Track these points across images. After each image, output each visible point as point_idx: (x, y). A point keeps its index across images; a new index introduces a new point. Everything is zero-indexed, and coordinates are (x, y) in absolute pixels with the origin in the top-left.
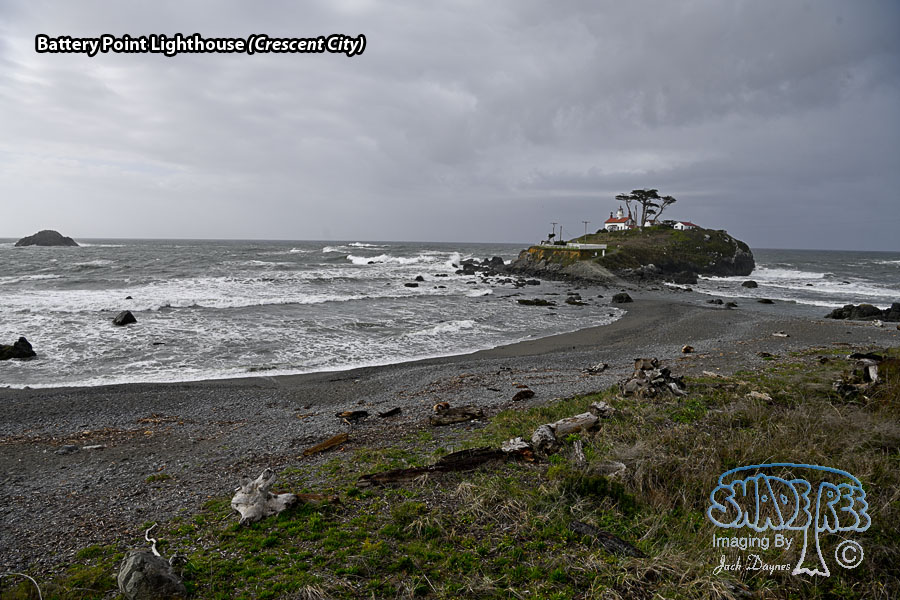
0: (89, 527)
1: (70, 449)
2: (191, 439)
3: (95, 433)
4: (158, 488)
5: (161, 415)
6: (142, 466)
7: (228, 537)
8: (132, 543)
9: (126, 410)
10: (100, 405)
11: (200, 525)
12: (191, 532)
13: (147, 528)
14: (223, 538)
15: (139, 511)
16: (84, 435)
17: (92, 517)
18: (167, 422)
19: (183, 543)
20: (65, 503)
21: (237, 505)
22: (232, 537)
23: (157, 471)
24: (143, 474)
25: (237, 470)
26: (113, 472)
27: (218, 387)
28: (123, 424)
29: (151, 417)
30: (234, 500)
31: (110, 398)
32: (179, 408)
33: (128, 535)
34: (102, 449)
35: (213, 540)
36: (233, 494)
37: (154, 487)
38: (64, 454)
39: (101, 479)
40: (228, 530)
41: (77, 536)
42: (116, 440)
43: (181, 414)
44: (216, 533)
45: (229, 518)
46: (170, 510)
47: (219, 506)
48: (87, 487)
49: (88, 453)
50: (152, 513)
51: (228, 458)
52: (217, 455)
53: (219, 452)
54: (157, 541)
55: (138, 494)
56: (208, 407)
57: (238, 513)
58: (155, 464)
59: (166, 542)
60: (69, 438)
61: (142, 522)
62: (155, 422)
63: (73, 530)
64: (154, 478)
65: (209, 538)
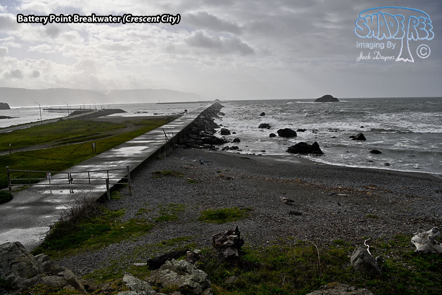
0: (339, 231)
1: (333, 194)
2: (390, 201)
3: (344, 189)
4: (372, 221)
5: (376, 186)
6: (365, 209)
7: (408, 257)
8: (358, 244)
9: (359, 181)
10: (347, 176)
11: (393, 246)
12: (388, 248)
13: (365, 239)
14: (404, 256)
15: (362, 230)
16: (339, 189)
17: (341, 226)
18: (378, 190)
19: (383, 252)
20: (330, 217)
21: (414, 242)
22: (410, 257)
23: (372, 213)
24: (365, 213)
25: (415, 223)
26: (351, 208)
27: (407, 176)
28: (357, 187)
29: (370, 186)
30: (413, 238)
31: (351, 173)
32: (385, 184)
33: (356, 239)
34: (347, 196)
35: (399, 256)
36: (413, 236)
37: (370, 220)
38: (330, 195)
39: (346, 210)
40: (408, 253)
41: (334, 233)
42: (353, 193)
43: (386, 187)
44: (401, 253)
45: (409, 247)
46: (377, 234)
47: (404, 239)
48: (339, 213)
49: (340, 197)
50: (368, 233)
51: (410, 216)
52: (404, 212)
53: (405, 211)
54: (370, 247)
55: (362, 222)
56: (401, 186)
57: (414, 246)
58: (371, 209)
59: (375, 249)
60: (333, 189)
61: (363, 235)
62: (372, 189)
63: (332, 230)
64: (370, 216)
65: (397, 254)
